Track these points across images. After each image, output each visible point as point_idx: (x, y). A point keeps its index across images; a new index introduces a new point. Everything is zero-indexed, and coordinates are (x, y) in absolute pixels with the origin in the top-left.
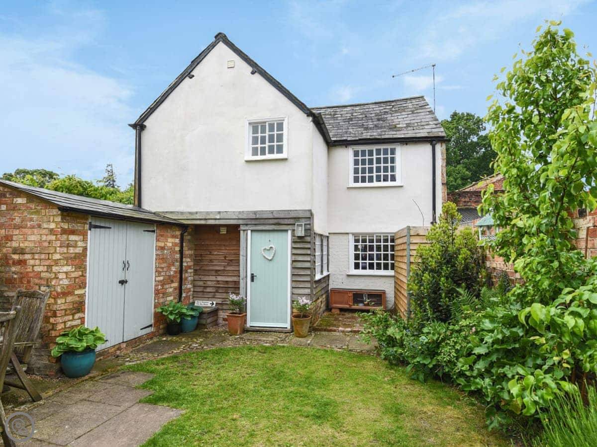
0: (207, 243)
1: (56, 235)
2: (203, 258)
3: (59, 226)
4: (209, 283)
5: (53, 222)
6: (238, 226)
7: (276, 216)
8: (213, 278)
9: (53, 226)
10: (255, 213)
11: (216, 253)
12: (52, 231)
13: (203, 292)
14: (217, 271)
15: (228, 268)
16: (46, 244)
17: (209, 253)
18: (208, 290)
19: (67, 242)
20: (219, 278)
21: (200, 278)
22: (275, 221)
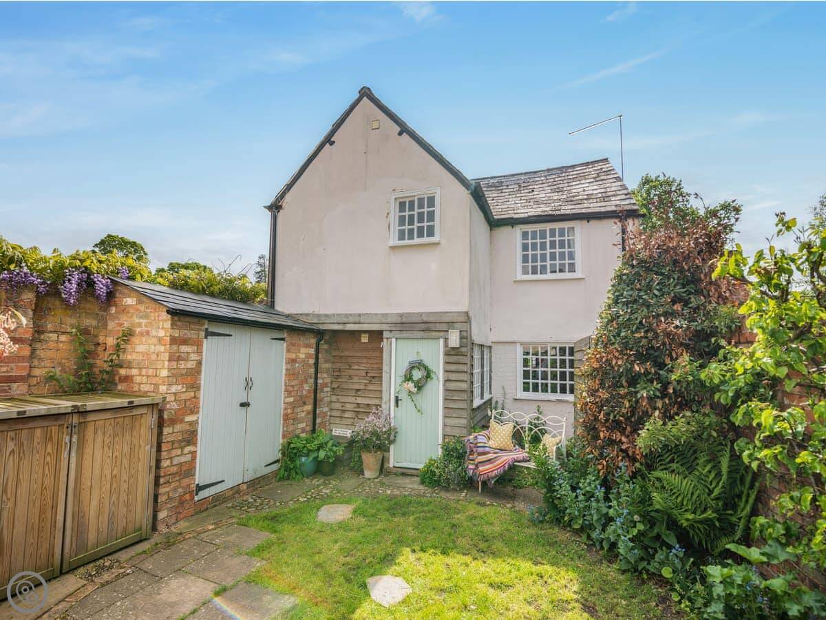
0: (347, 353)
1: (165, 345)
2: (344, 374)
3: (168, 334)
4: (349, 407)
5: (162, 328)
6: (380, 333)
7: (426, 319)
8: (351, 400)
9: (162, 333)
10: (401, 315)
11: (356, 367)
12: (160, 340)
13: (341, 417)
14: (358, 390)
15: (371, 387)
16: (154, 357)
17: (348, 367)
18: (347, 415)
19: (178, 354)
20: (359, 400)
21: (338, 399)
22: (424, 326)
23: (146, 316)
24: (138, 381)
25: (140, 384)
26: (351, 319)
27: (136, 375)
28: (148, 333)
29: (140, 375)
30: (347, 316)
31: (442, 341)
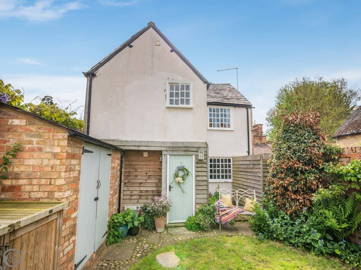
0: (134, 163)
1: (61, 159)
2: (131, 174)
3: (64, 151)
4: (135, 193)
5: (58, 146)
6: (161, 151)
7: (186, 145)
8: (137, 189)
9: (57, 150)
10: (173, 143)
11: (140, 170)
12: (55, 156)
13: (130, 199)
14: (141, 183)
15: (149, 181)
16: (49, 169)
17: (135, 170)
18: (134, 197)
19: (70, 167)
20: (142, 189)
21: (128, 189)
22: (185, 149)
23: (39, 136)
24: (27, 190)
25: (30, 192)
26: (143, 144)
27: (25, 185)
28: (40, 149)
29: (30, 184)
30: (140, 142)
31: (194, 157)
